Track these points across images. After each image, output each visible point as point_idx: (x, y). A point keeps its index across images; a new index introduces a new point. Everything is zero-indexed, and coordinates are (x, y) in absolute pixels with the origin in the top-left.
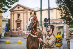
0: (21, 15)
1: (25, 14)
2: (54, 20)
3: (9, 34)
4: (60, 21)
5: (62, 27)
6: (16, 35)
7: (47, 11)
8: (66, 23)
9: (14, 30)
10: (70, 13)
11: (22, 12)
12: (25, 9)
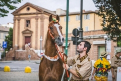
0: (33, 21)
1: (39, 20)
2: (90, 32)
3: (10, 55)
4: (100, 35)
5: (104, 46)
6: (22, 57)
7: (78, 17)
8: (112, 38)
9: (18, 48)
10: (119, 20)
11: (33, 17)
12: (40, 11)
